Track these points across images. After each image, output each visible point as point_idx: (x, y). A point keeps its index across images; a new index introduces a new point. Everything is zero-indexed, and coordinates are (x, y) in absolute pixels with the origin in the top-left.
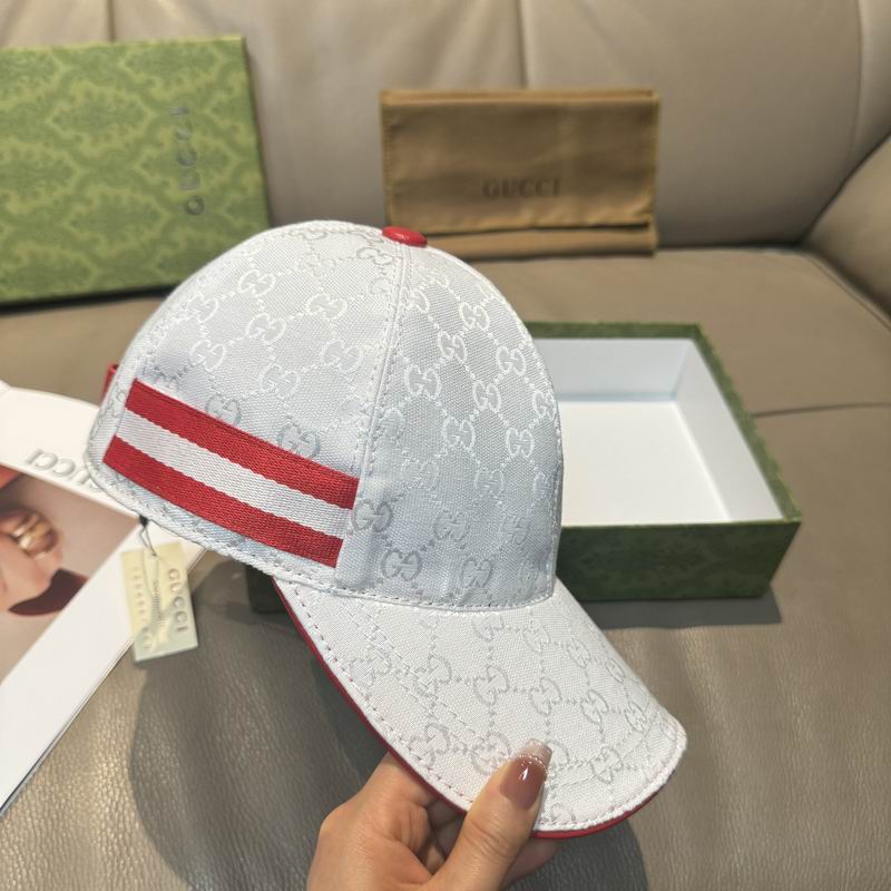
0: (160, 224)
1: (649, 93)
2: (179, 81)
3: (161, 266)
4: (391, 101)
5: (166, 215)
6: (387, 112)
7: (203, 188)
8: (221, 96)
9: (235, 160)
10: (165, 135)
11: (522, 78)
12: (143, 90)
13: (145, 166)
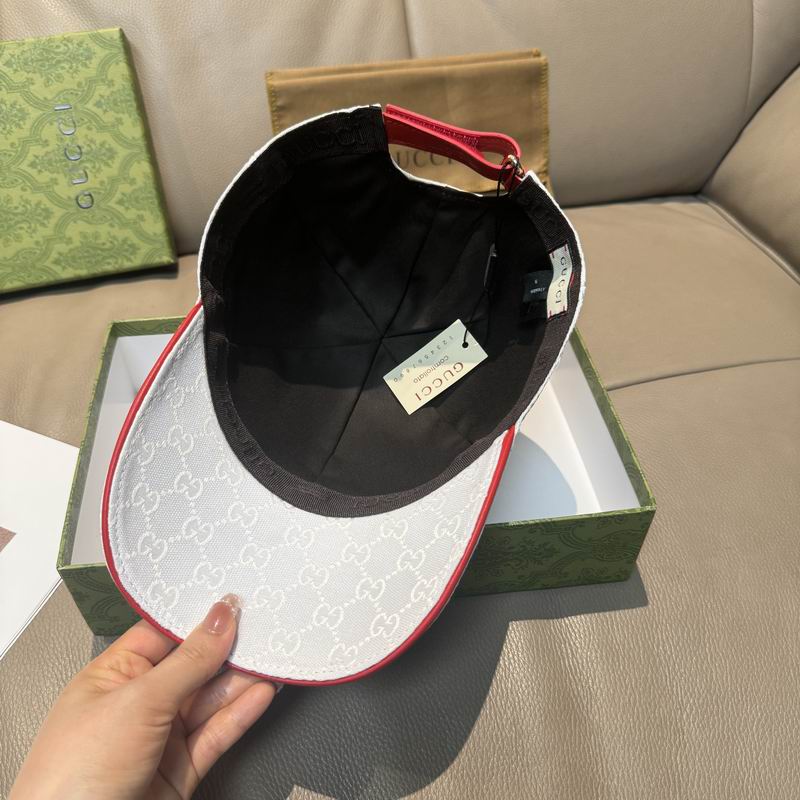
0: (53, 221)
1: (538, 55)
2: (59, 77)
3: (57, 262)
4: (277, 83)
5: (58, 212)
6: (274, 94)
7: (93, 183)
8: (102, 90)
9: (122, 152)
10: (49, 132)
11: (409, 51)
12: (23, 88)
13: (33, 165)
